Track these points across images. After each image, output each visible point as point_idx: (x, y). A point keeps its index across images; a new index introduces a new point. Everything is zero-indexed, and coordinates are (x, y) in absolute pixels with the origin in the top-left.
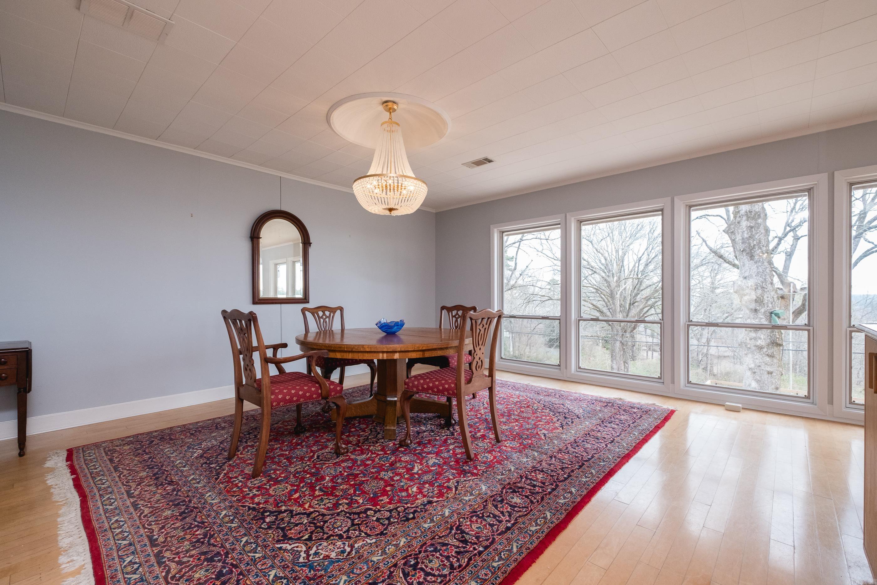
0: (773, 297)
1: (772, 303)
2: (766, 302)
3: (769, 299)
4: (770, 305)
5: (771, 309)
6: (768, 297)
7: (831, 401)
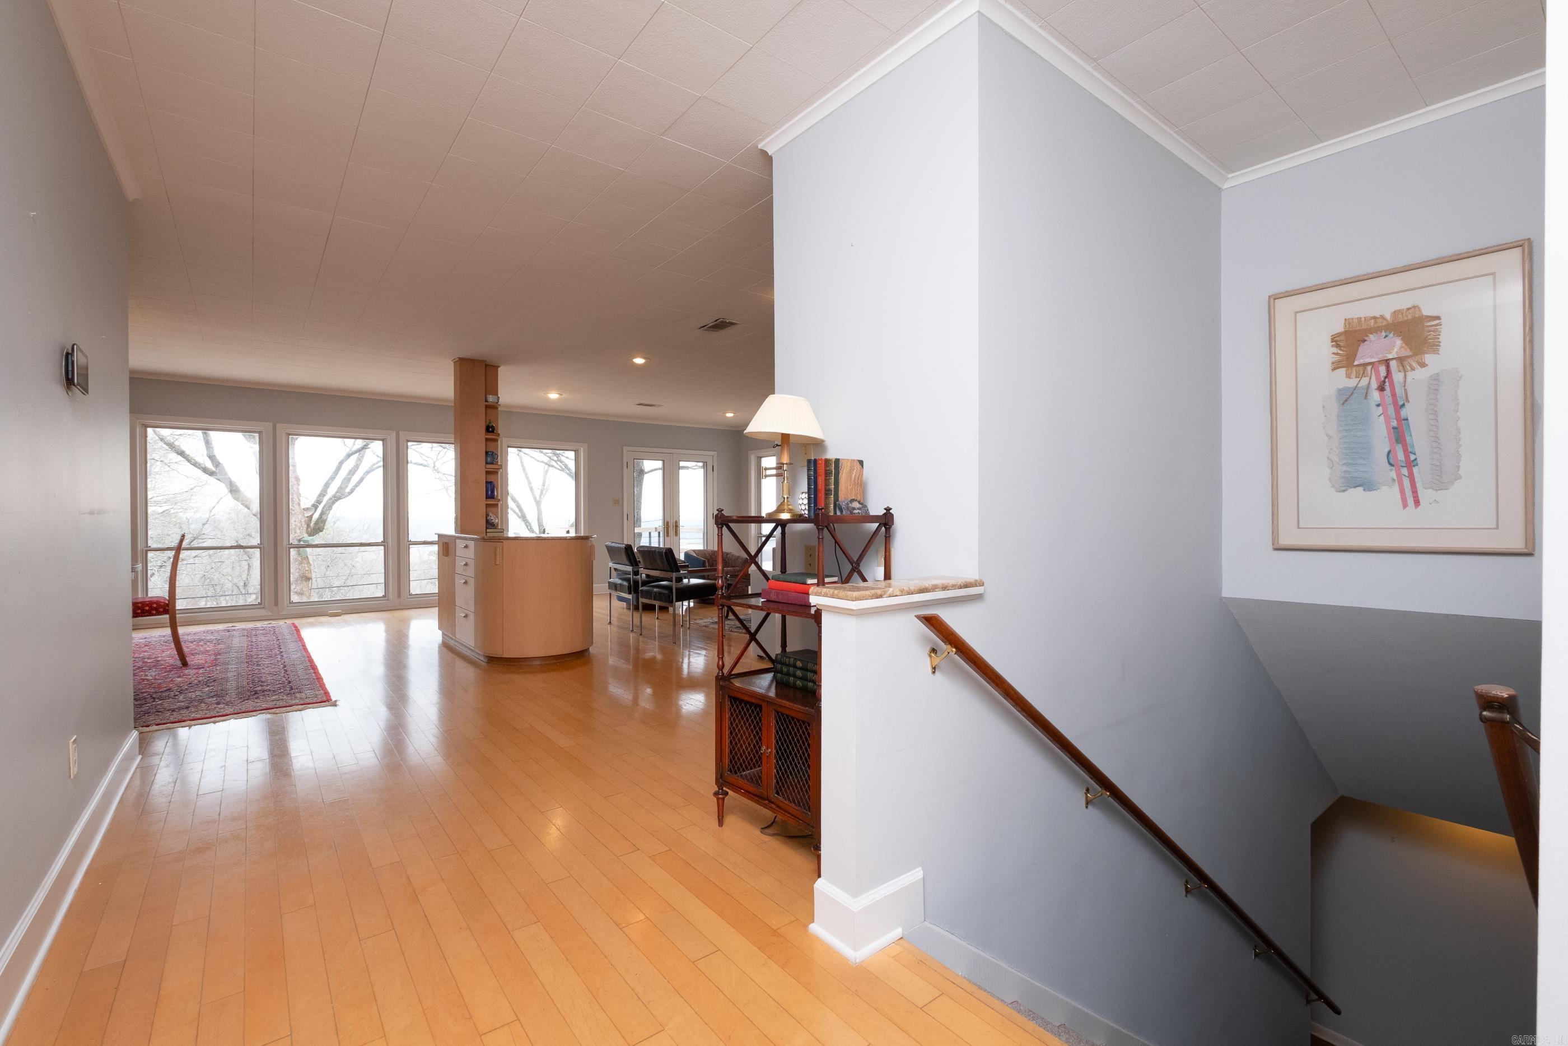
0: (301, 521)
1: (300, 529)
2: (294, 527)
3: (297, 523)
4: (298, 531)
5: (299, 536)
6: (295, 521)
7: (399, 596)
